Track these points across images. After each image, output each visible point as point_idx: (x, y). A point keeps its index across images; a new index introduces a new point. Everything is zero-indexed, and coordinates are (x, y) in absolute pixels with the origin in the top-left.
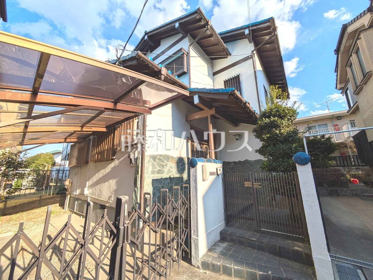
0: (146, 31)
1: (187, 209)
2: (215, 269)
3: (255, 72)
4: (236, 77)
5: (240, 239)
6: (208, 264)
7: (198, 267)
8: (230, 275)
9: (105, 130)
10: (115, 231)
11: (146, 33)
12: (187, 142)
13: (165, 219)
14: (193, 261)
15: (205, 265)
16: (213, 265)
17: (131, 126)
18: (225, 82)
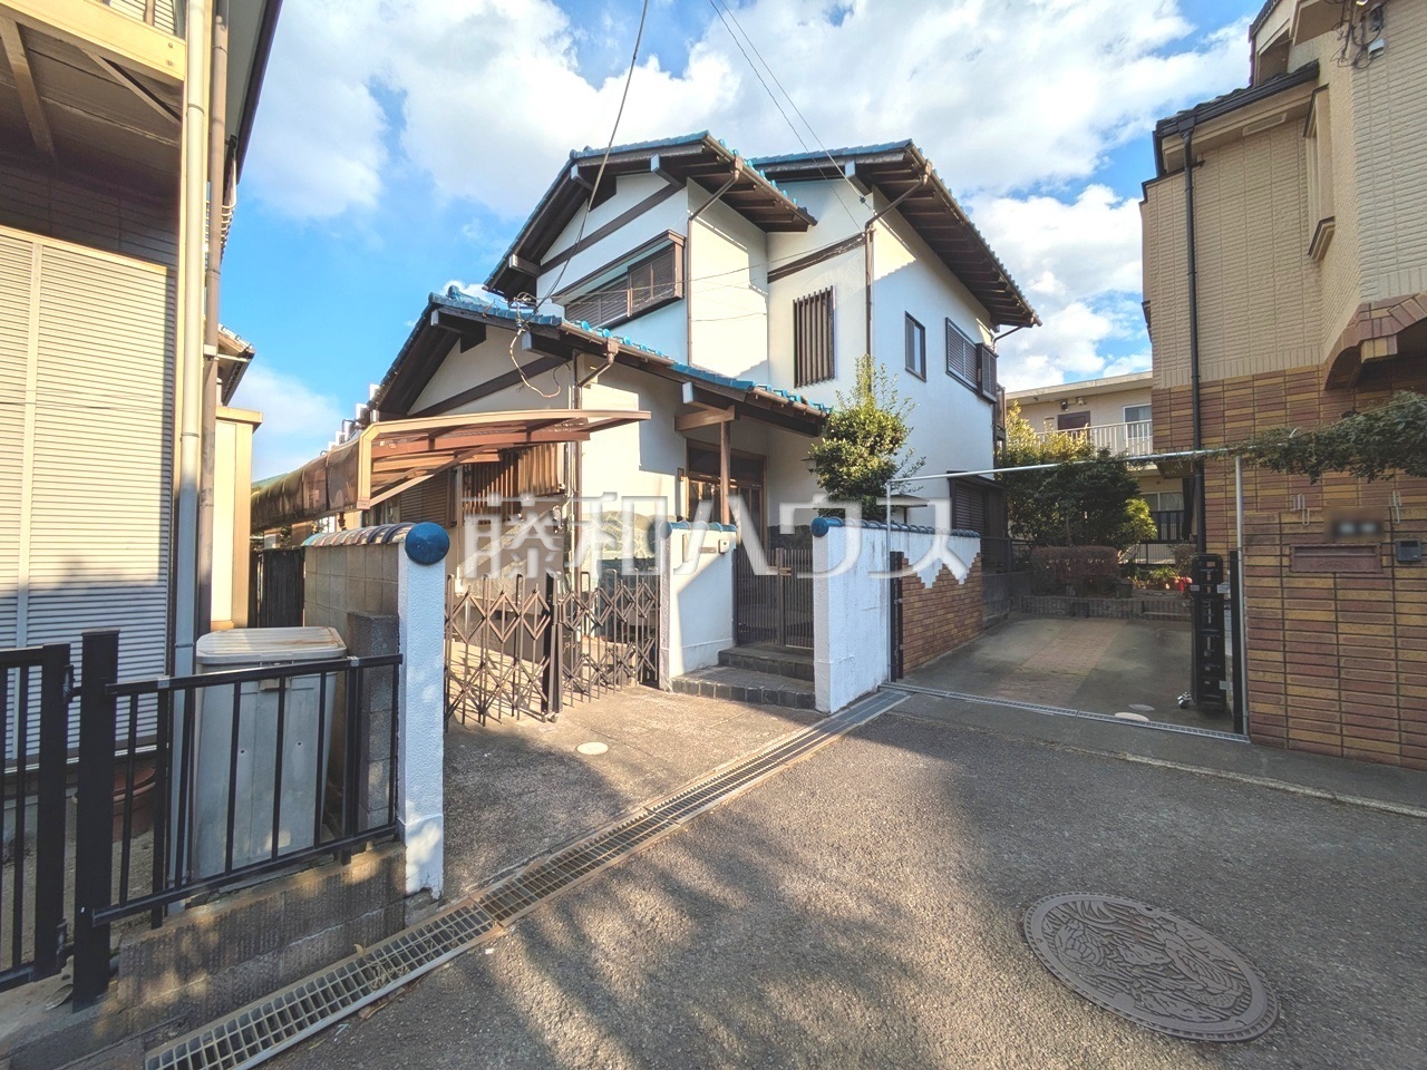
0: (572, 154)
1: (654, 605)
2: (690, 689)
3: (868, 288)
4: (823, 295)
5: (747, 660)
6: (682, 684)
7: (668, 690)
8: (710, 695)
9: (498, 460)
10: (548, 608)
11: (574, 160)
12: (678, 480)
13: (612, 612)
14: (662, 683)
15: (678, 686)
16: (689, 685)
17: (553, 455)
18: (795, 305)
